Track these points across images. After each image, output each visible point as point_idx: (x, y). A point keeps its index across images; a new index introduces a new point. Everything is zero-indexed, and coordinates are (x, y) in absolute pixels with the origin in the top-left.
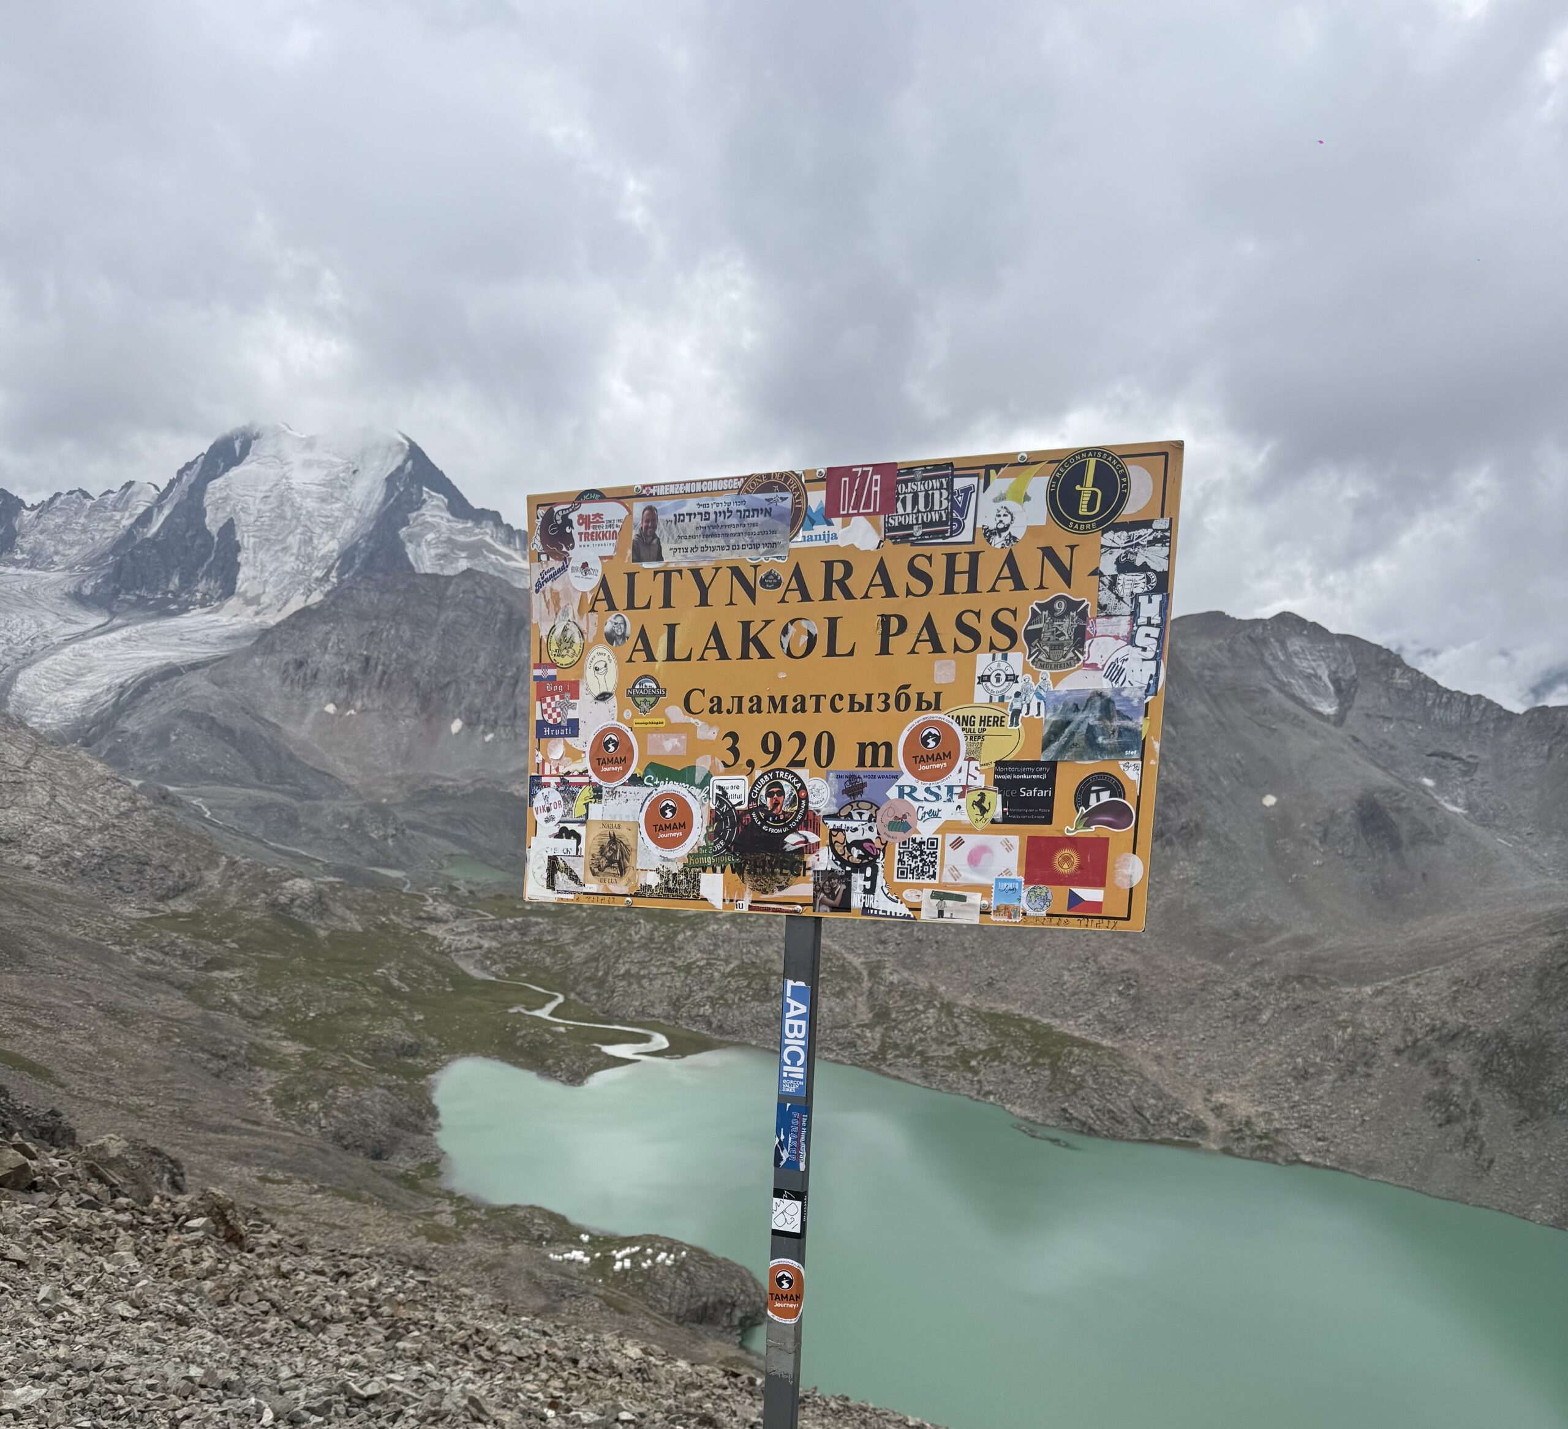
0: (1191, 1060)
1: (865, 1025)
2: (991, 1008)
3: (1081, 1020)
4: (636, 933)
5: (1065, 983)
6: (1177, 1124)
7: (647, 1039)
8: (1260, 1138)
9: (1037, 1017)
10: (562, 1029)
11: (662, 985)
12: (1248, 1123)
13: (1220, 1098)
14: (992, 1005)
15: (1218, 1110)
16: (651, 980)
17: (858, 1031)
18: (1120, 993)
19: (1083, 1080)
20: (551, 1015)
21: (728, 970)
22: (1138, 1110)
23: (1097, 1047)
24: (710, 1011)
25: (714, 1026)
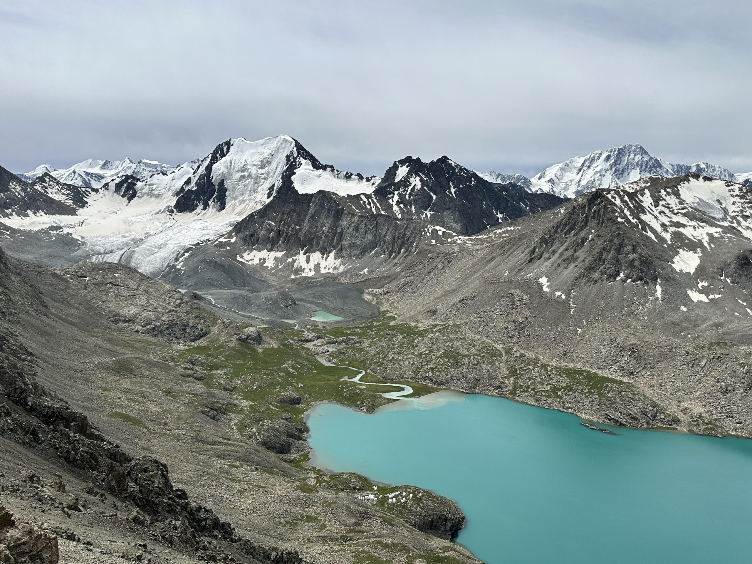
0: (668, 387)
1: (505, 377)
2: (566, 366)
3: (611, 370)
4: (396, 340)
5: (602, 352)
6: (664, 419)
7: (402, 389)
8: (707, 424)
9: (589, 369)
10: (364, 387)
11: (409, 363)
12: (700, 417)
13: (685, 405)
14: (567, 364)
15: (685, 410)
16: (404, 361)
17: (502, 380)
18: (630, 356)
19: (615, 399)
20: (359, 380)
21: (439, 354)
22: (644, 413)
23: (621, 382)
24: (431, 374)
25: (433, 381)
